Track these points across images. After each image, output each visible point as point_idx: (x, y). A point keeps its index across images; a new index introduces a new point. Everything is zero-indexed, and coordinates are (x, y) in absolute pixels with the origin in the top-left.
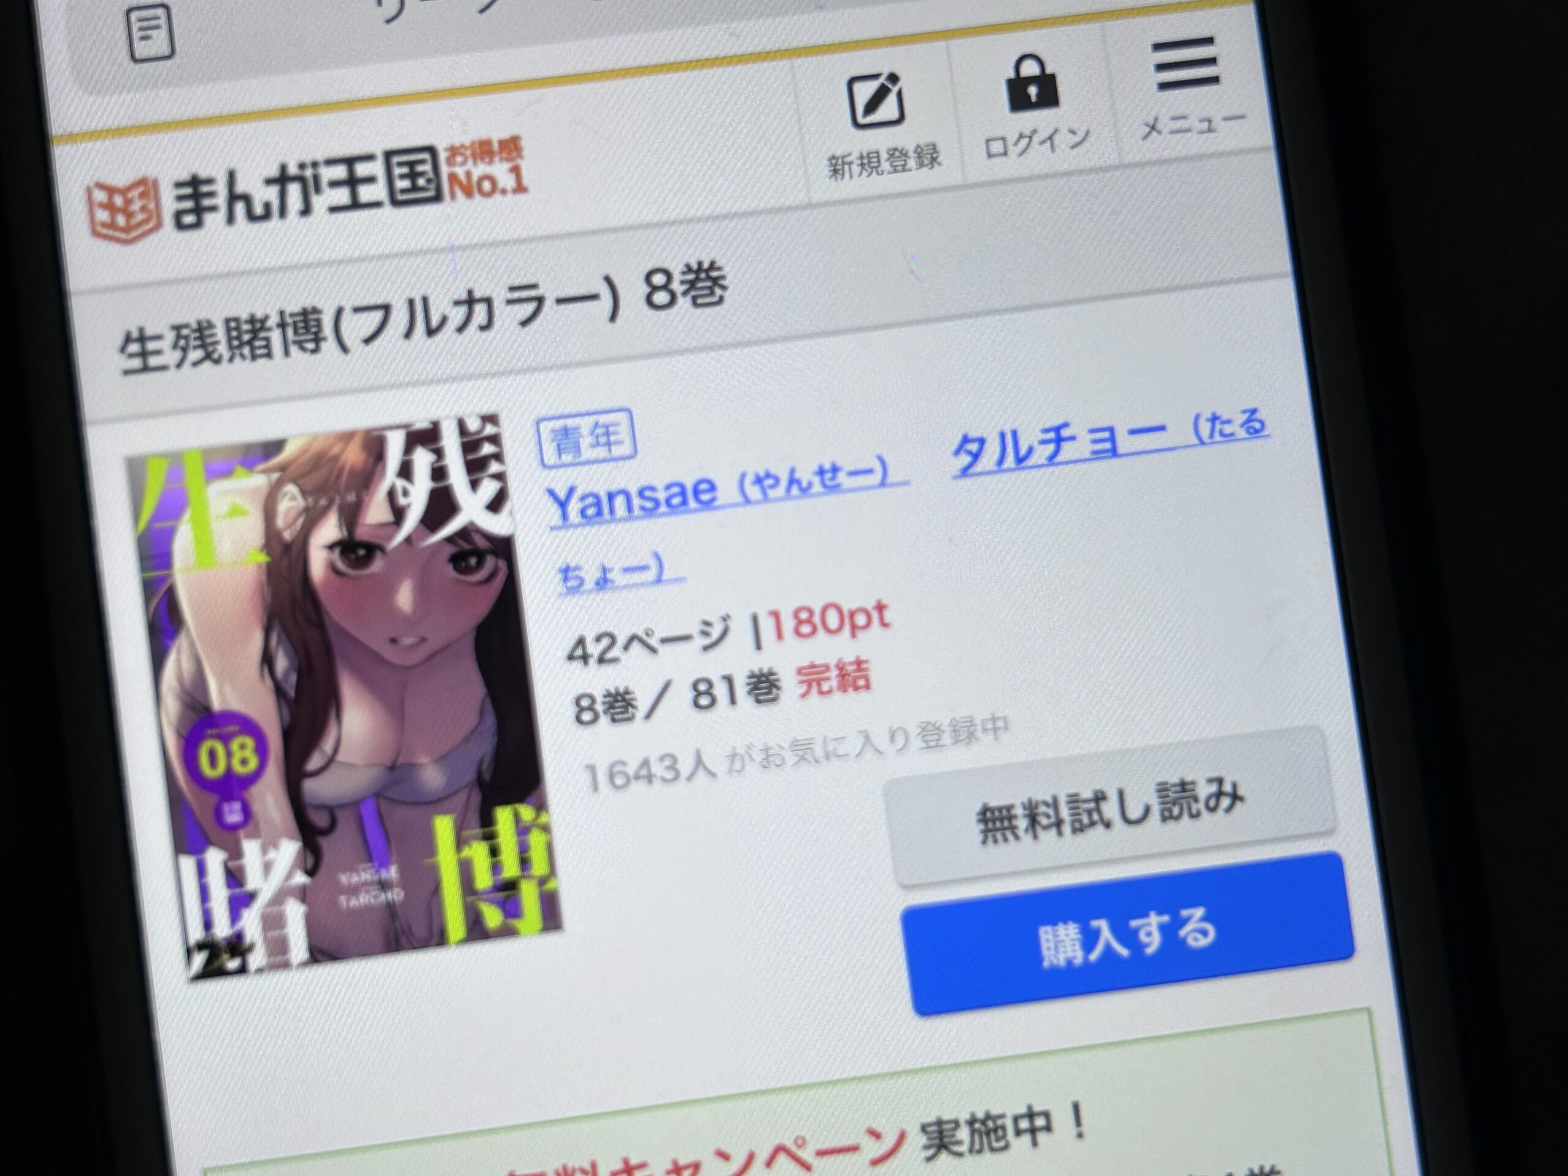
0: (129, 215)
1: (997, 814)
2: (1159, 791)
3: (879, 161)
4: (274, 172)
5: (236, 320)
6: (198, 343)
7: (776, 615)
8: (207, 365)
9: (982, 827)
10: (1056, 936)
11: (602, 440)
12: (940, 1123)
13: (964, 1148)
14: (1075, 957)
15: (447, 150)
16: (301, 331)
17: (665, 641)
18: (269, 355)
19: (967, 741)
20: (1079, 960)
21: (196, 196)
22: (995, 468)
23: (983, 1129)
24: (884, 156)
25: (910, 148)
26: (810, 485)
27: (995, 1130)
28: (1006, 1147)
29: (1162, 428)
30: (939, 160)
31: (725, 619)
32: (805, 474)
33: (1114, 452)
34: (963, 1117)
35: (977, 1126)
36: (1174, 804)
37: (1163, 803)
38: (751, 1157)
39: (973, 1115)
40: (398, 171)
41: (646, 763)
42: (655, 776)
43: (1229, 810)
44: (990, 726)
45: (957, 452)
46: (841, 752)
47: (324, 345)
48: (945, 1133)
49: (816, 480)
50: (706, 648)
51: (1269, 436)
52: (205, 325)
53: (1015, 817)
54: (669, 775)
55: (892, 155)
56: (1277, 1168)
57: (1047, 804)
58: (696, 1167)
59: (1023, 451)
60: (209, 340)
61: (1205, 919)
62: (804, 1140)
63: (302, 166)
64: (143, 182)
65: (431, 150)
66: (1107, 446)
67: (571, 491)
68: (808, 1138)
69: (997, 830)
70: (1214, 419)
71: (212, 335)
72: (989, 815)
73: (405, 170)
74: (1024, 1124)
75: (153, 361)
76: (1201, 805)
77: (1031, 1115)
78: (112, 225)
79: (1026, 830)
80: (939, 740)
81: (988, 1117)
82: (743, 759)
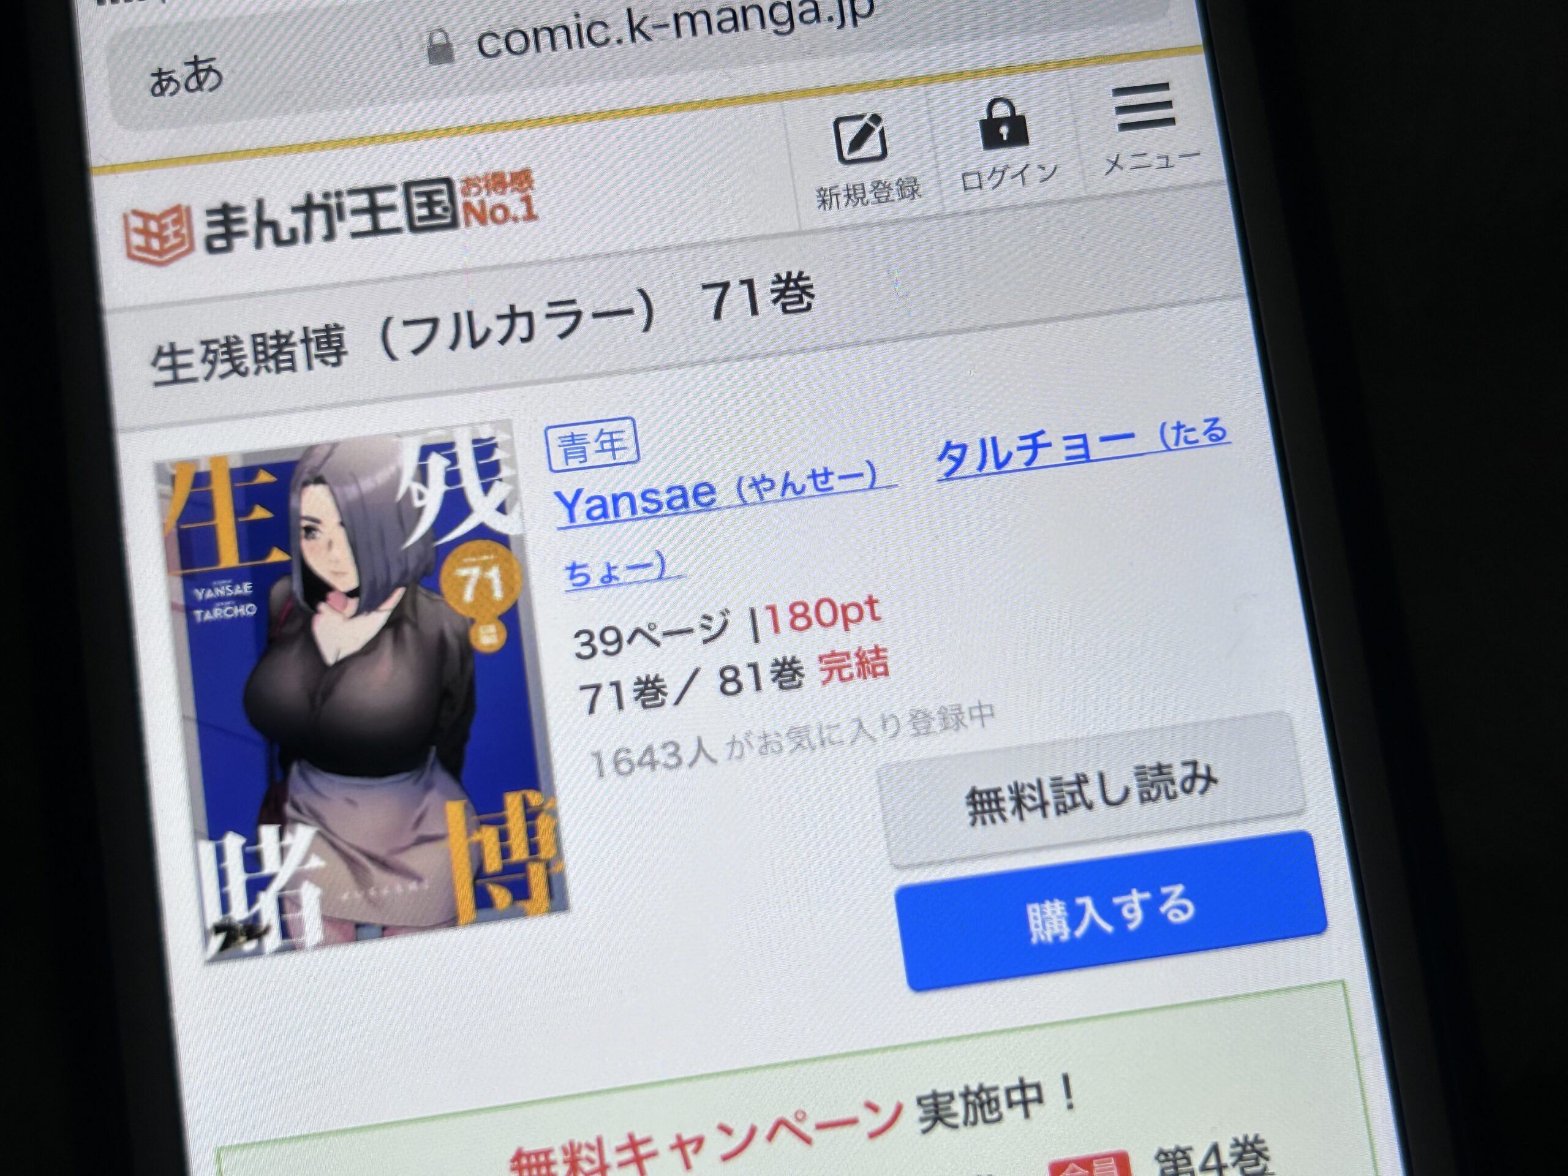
0: (163, 240)
1: (985, 797)
2: (1137, 774)
3: (864, 193)
4: (300, 201)
5: (262, 335)
6: (226, 357)
7: (773, 609)
8: (235, 376)
9: (971, 809)
10: (1042, 913)
11: (607, 446)
12: (935, 1095)
13: (959, 1120)
14: (1062, 934)
15: (462, 181)
16: (323, 346)
17: (666, 634)
18: (293, 368)
19: (955, 727)
20: (1065, 937)
21: (227, 222)
22: (979, 473)
23: (977, 1101)
24: (868, 188)
25: (893, 181)
26: (804, 487)
27: (989, 1102)
28: (1000, 1119)
29: (1132, 436)
30: (920, 191)
31: (725, 613)
32: (799, 478)
33: (1087, 457)
34: (958, 1090)
35: (971, 1098)
36: (1152, 786)
37: (1140, 786)
38: (753, 1131)
39: (967, 1088)
40: (415, 200)
41: (649, 750)
42: (658, 762)
43: (1203, 791)
44: (976, 713)
45: (941, 458)
46: (834, 738)
47: (344, 358)
48: (941, 1106)
49: (810, 483)
50: (706, 641)
51: (1230, 443)
52: (233, 340)
53: (1003, 799)
54: (673, 761)
55: (875, 188)
56: (1261, 1137)
57: (1032, 787)
58: (700, 1141)
59: (1002, 458)
60: (236, 354)
61: (1183, 896)
62: (804, 1113)
63: (326, 195)
64: (177, 209)
65: (448, 181)
66: (1081, 451)
67: (579, 492)
68: (808, 1112)
69: (984, 812)
70: (1179, 427)
71: (241, 350)
72: (977, 798)
73: (424, 199)
74: (1016, 1096)
75: (183, 373)
76: (1178, 789)
77: (1023, 1087)
78: (148, 249)
79: (1013, 813)
80: (930, 725)
81: (981, 1089)
82: (742, 745)
